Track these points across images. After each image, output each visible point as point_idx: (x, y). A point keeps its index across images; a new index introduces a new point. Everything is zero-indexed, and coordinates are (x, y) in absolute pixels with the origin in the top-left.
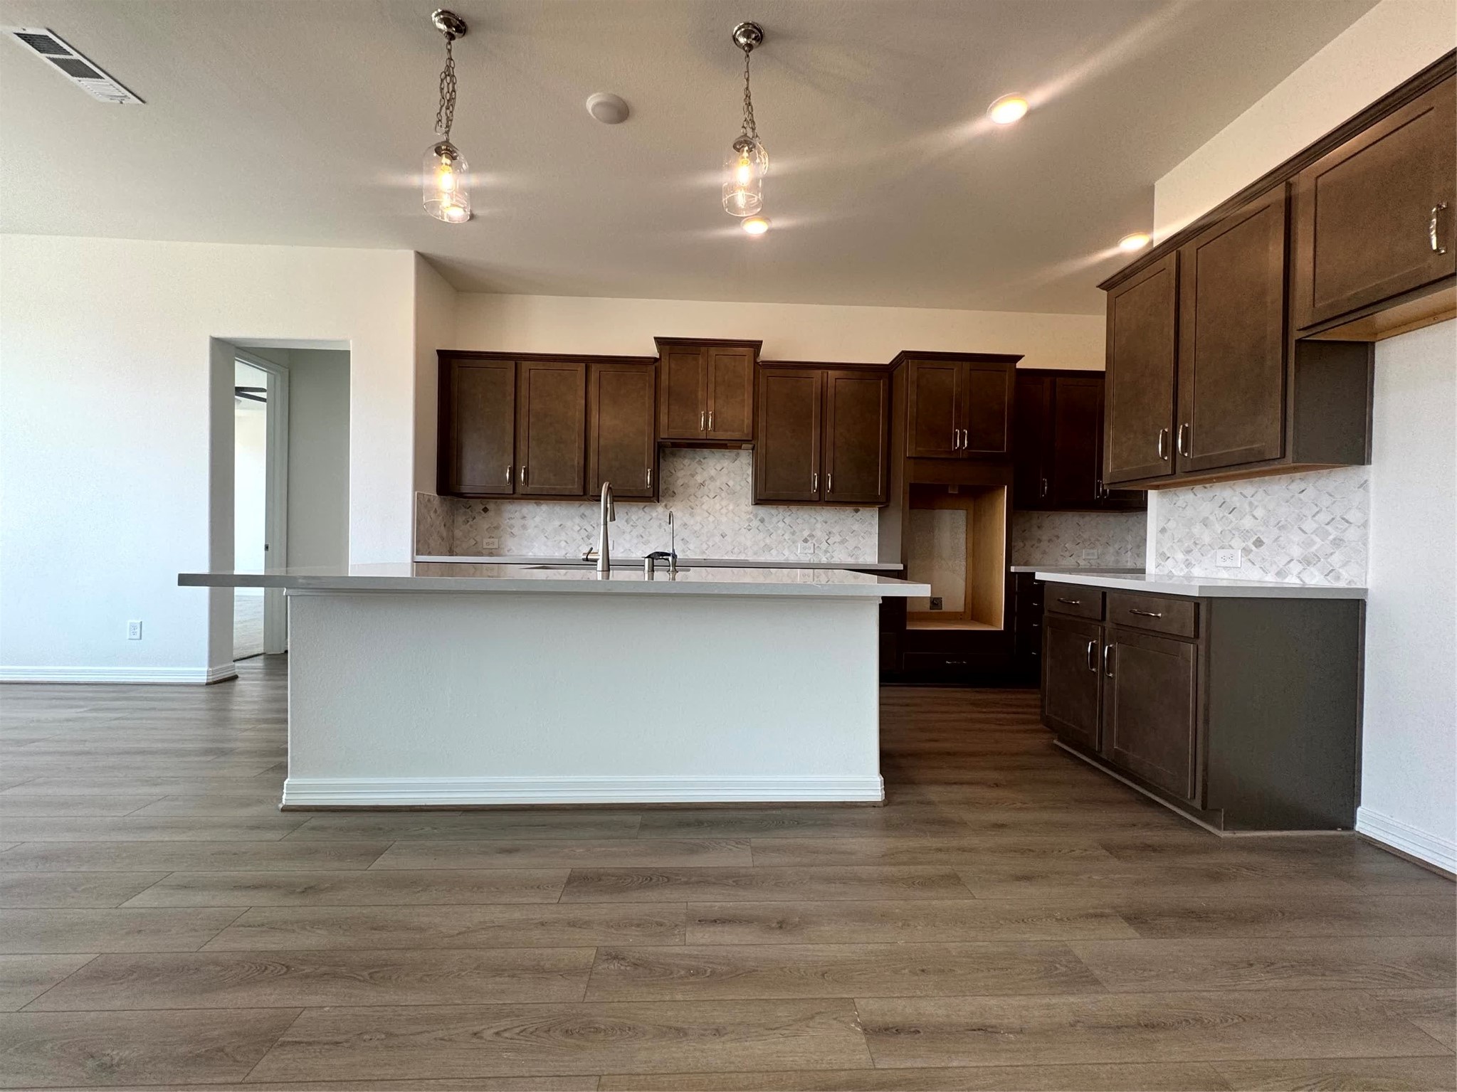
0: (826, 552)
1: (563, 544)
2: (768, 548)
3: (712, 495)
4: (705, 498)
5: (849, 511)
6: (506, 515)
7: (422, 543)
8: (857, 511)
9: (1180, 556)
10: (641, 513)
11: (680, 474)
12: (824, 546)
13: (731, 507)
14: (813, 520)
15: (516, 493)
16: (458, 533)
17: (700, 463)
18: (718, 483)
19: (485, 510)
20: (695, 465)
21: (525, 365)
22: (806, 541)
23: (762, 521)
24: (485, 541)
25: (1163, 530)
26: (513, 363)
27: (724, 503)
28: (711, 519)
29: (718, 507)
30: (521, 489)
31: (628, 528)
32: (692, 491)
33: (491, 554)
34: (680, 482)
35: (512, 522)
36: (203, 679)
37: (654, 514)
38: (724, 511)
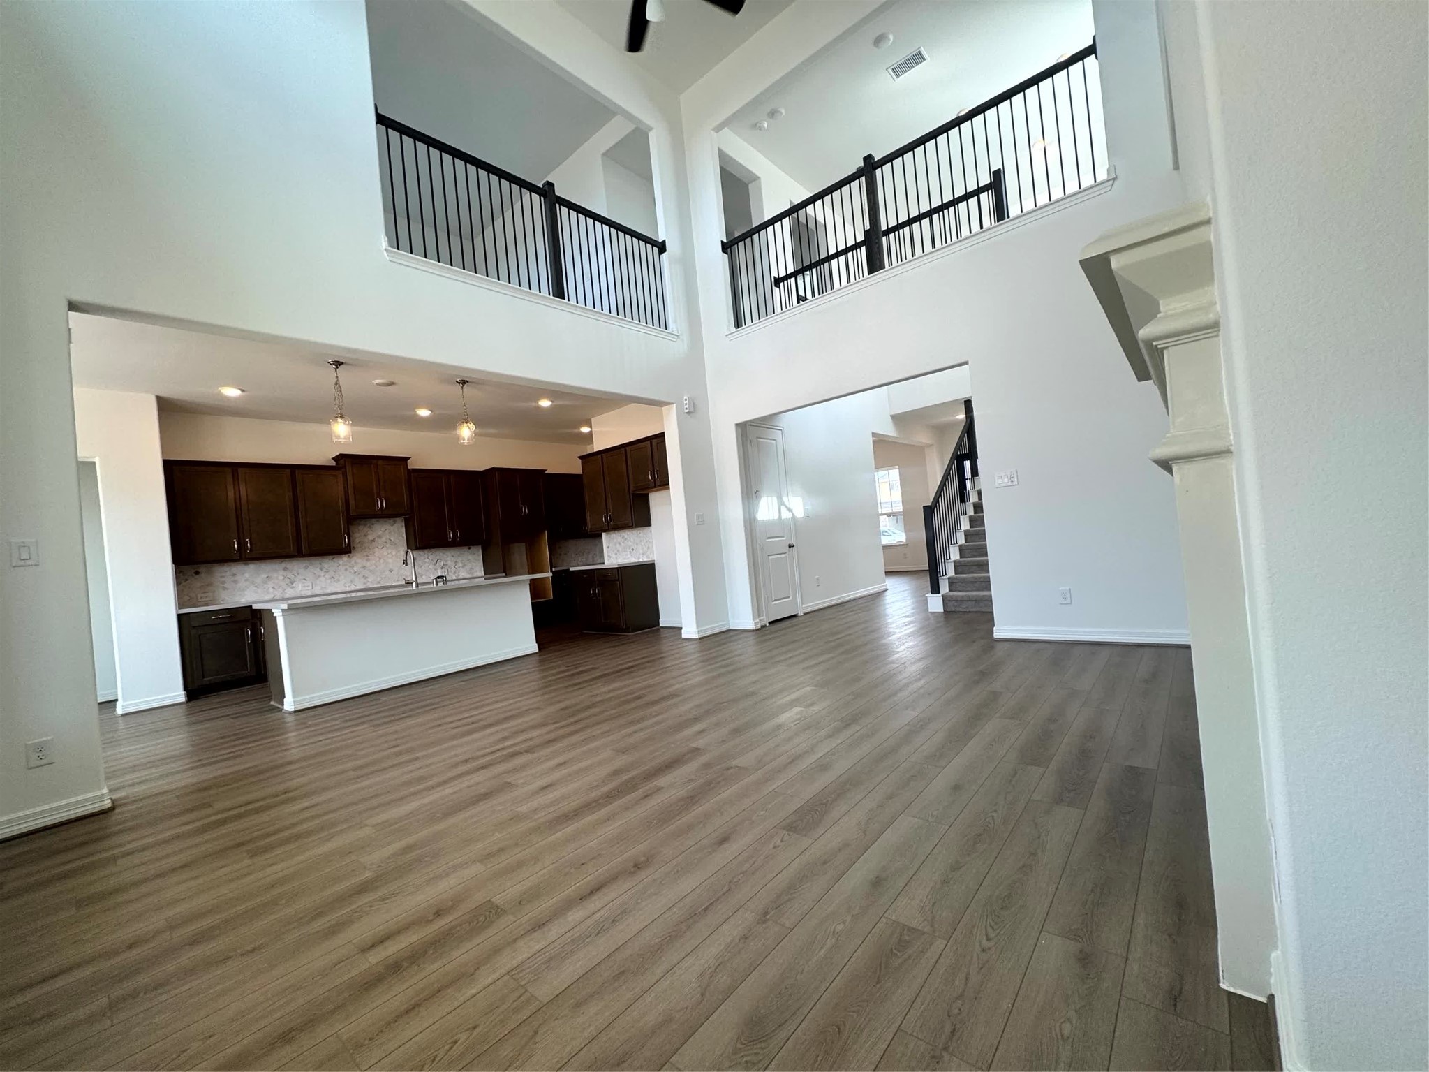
0: (455, 573)
1: (271, 590)
3: (380, 547)
4: (376, 549)
5: (465, 549)
6: (218, 575)
8: (469, 548)
9: (614, 556)
10: (331, 563)
12: (453, 569)
13: (394, 553)
14: (445, 556)
17: (370, 527)
18: (384, 539)
19: (197, 573)
20: (366, 529)
21: (239, 470)
22: (442, 568)
24: (200, 595)
25: (608, 547)
27: (390, 551)
28: (382, 561)
29: (385, 553)
30: (246, 554)
31: (322, 573)
32: (366, 545)
34: (357, 541)
35: (224, 579)
37: (341, 562)
38: (392, 556)
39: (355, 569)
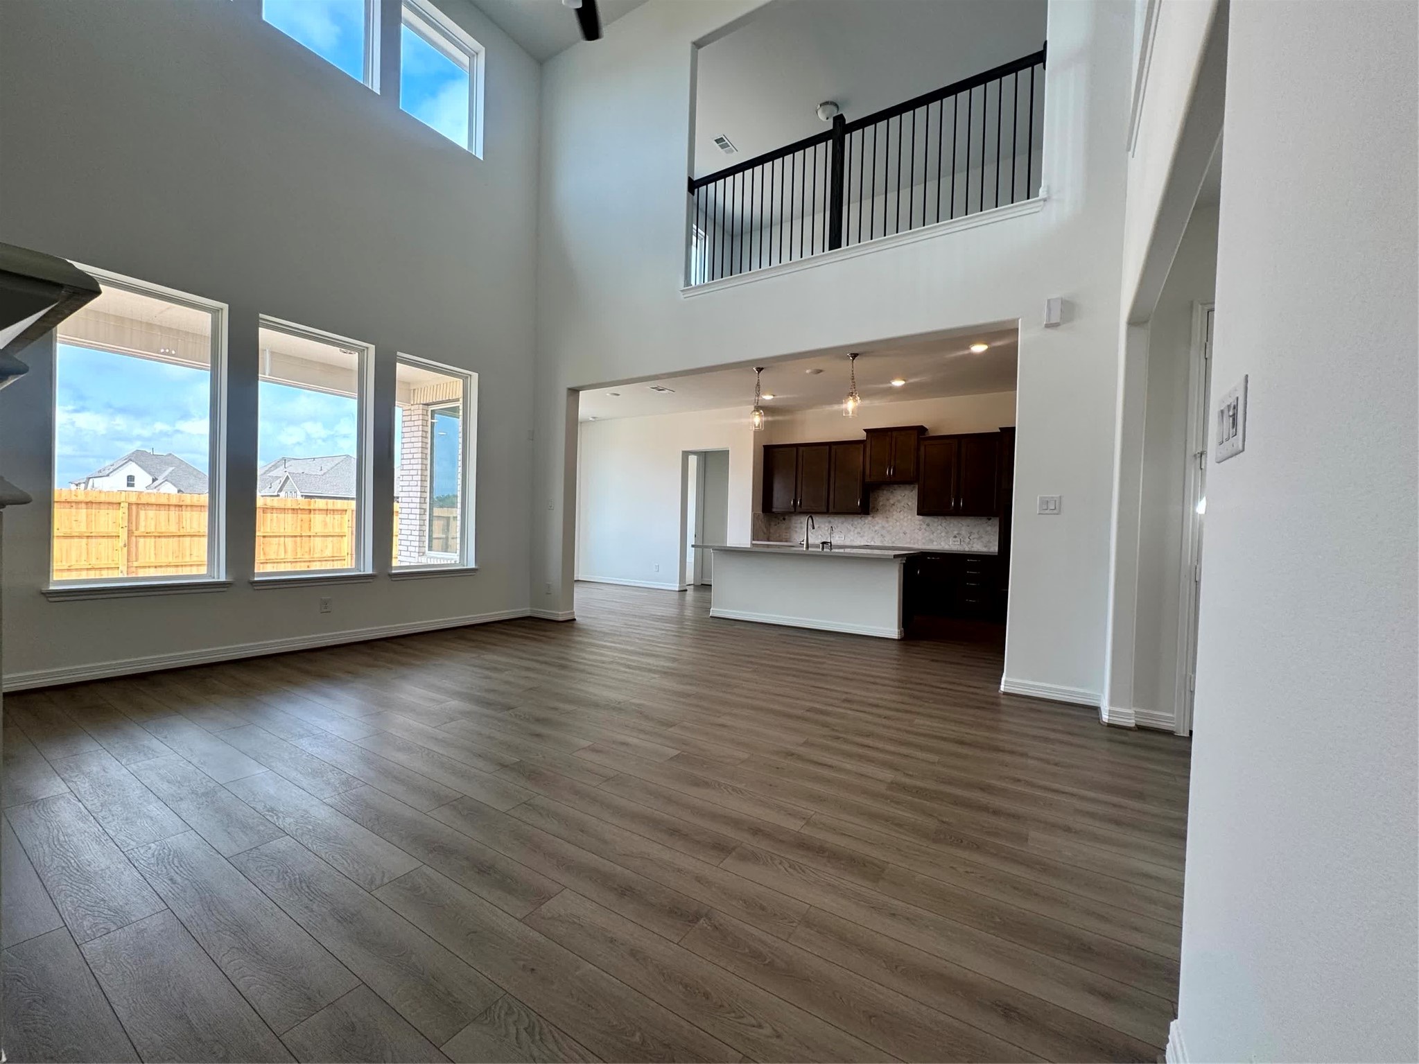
0: (969, 543)
2: (932, 541)
3: (899, 510)
4: (895, 513)
6: (793, 521)
7: (755, 536)
8: (990, 519)
10: (860, 521)
11: (881, 499)
12: (967, 540)
13: (910, 517)
14: (960, 525)
15: (797, 511)
16: (771, 531)
17: (892, 492)
18: (902, 504)
19: (784, 519)
20: (889, 494)
21: (801, 449)
22: (955, 537)
23: (928, 525)
24: (784, 534)
26: (795, 449)
27: (904, 514)
28: (898, 524)
29: (902, 517)
30: (798, 509)
31: (852, 529)
32: (887, 508)
33: (786, 541)
34: (881, 503)
35: (796, 525)
36: (677, 589)
37: (866, 521)
38: (906, 519)
39: (876, 528)
